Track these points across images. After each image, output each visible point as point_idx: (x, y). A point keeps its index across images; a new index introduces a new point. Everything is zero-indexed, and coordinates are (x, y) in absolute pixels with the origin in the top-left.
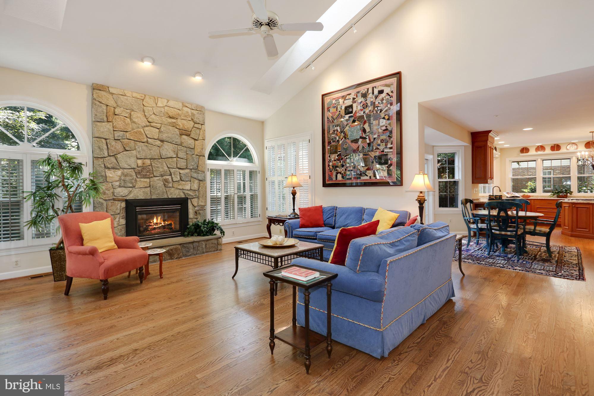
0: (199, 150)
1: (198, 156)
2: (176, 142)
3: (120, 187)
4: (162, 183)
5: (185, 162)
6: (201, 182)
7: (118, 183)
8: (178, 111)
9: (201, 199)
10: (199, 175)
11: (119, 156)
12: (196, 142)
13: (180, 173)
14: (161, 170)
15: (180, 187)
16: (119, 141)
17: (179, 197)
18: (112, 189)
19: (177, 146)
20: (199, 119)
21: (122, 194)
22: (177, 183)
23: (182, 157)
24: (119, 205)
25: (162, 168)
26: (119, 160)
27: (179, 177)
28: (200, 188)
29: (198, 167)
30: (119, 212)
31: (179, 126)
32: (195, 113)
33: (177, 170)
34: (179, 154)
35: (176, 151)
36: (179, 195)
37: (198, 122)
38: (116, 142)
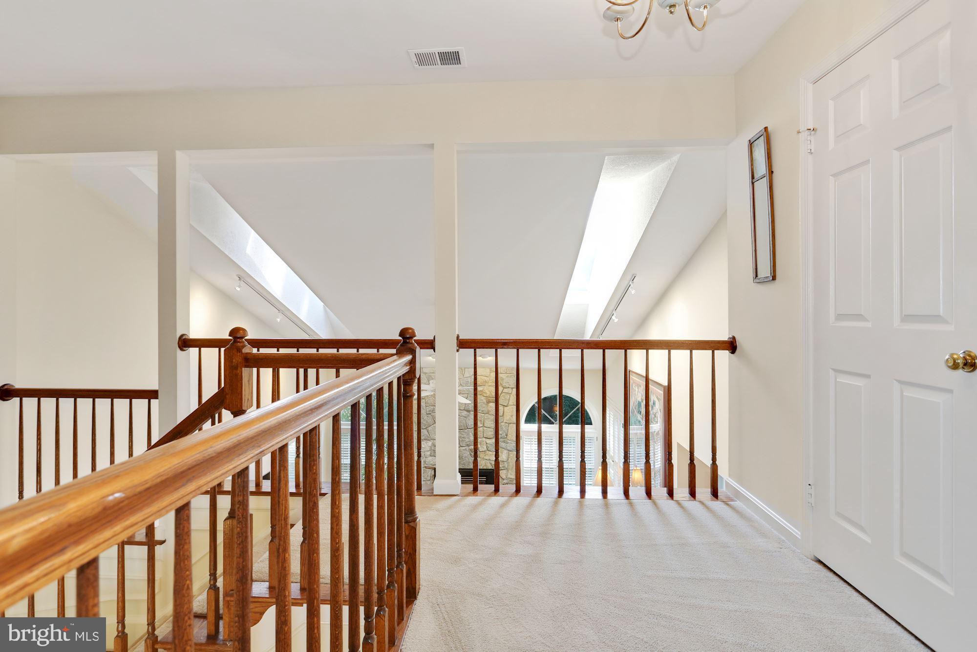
0: (508, 418)
1: (507, 424)
2: (482, 411)
3: (431, 456)
4: (468, 453)
5: (492, 432)
6: (511, 452)
7: (429, 453)
8: (486, 378)
9: (510, 471)
10: (508, 445)
11: (429, 429)
12: (505, 408)
13: (487, 443)
14: (467, 440)
15: (487, 457)
16: (430, 415)
17: (485, 468)
18: (425, 458)
19: (483, 415)
20: (508, 382)
21: (431, 463)
22: (483, 453)
23: (489, 426)
24: (430, 472)
25: (468, 438)
26: (430, 432)
27: (485, 447)
28: (509, 459)
29: (507, 435)
30: (429, 479)
31: (486, 393)
32: (504, 377)
33: (484, 439)
34: (485, 423)
35: (483, 420)
36: (485, 465)
37: (507, 386)
38: (428, 416)
